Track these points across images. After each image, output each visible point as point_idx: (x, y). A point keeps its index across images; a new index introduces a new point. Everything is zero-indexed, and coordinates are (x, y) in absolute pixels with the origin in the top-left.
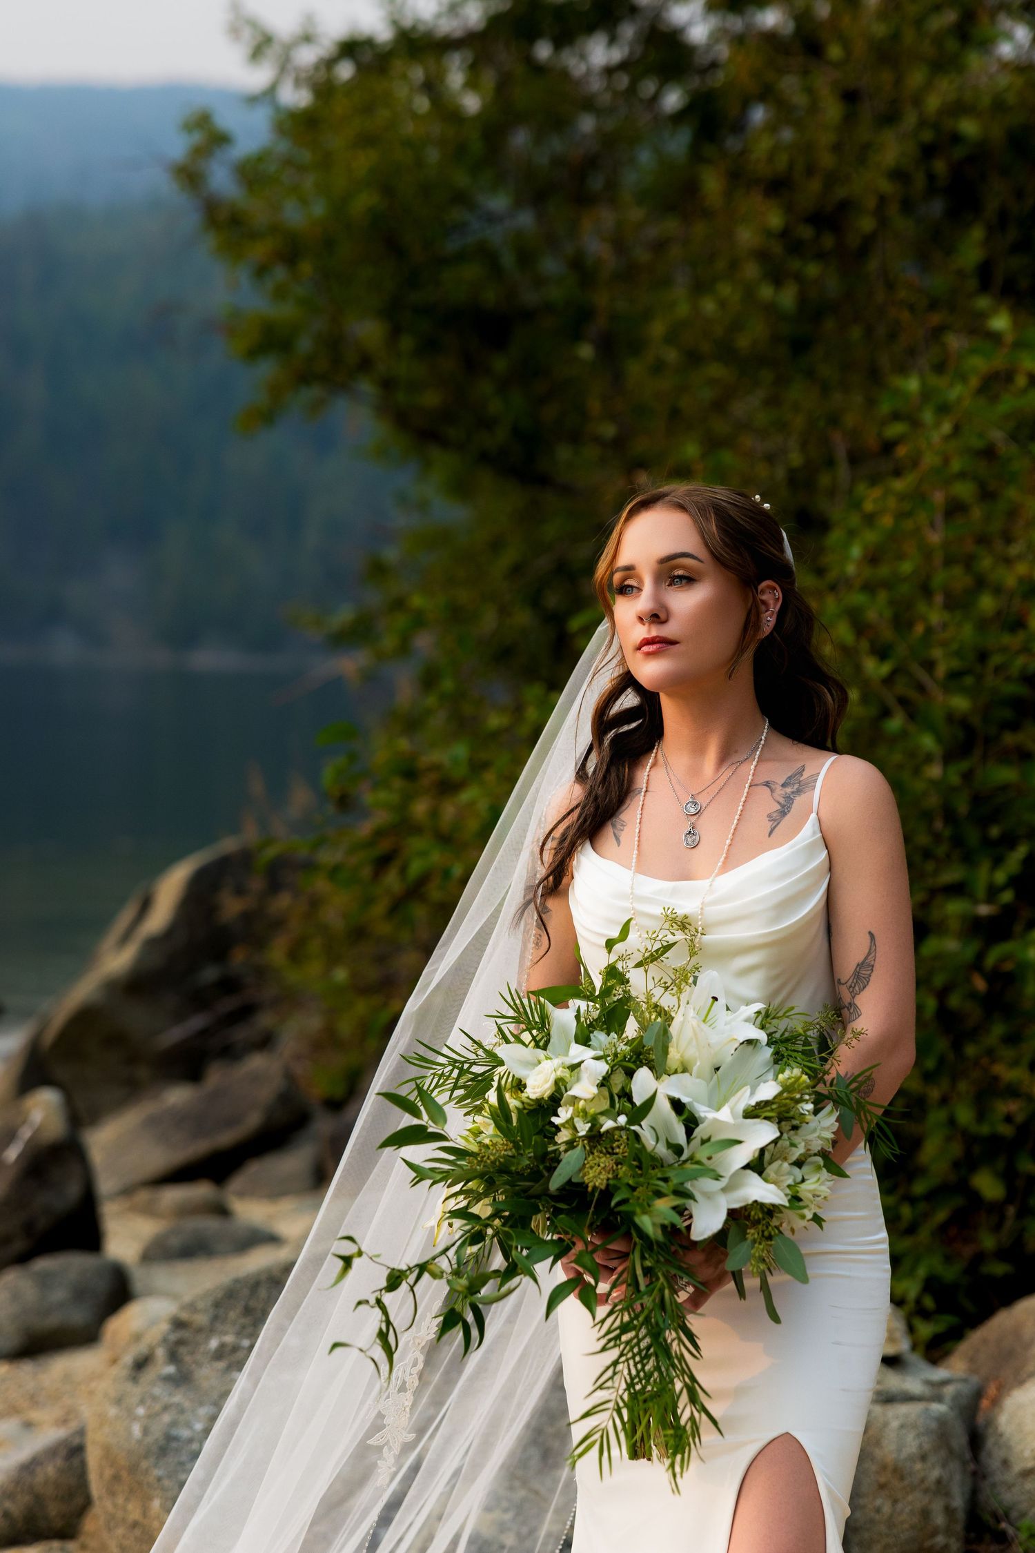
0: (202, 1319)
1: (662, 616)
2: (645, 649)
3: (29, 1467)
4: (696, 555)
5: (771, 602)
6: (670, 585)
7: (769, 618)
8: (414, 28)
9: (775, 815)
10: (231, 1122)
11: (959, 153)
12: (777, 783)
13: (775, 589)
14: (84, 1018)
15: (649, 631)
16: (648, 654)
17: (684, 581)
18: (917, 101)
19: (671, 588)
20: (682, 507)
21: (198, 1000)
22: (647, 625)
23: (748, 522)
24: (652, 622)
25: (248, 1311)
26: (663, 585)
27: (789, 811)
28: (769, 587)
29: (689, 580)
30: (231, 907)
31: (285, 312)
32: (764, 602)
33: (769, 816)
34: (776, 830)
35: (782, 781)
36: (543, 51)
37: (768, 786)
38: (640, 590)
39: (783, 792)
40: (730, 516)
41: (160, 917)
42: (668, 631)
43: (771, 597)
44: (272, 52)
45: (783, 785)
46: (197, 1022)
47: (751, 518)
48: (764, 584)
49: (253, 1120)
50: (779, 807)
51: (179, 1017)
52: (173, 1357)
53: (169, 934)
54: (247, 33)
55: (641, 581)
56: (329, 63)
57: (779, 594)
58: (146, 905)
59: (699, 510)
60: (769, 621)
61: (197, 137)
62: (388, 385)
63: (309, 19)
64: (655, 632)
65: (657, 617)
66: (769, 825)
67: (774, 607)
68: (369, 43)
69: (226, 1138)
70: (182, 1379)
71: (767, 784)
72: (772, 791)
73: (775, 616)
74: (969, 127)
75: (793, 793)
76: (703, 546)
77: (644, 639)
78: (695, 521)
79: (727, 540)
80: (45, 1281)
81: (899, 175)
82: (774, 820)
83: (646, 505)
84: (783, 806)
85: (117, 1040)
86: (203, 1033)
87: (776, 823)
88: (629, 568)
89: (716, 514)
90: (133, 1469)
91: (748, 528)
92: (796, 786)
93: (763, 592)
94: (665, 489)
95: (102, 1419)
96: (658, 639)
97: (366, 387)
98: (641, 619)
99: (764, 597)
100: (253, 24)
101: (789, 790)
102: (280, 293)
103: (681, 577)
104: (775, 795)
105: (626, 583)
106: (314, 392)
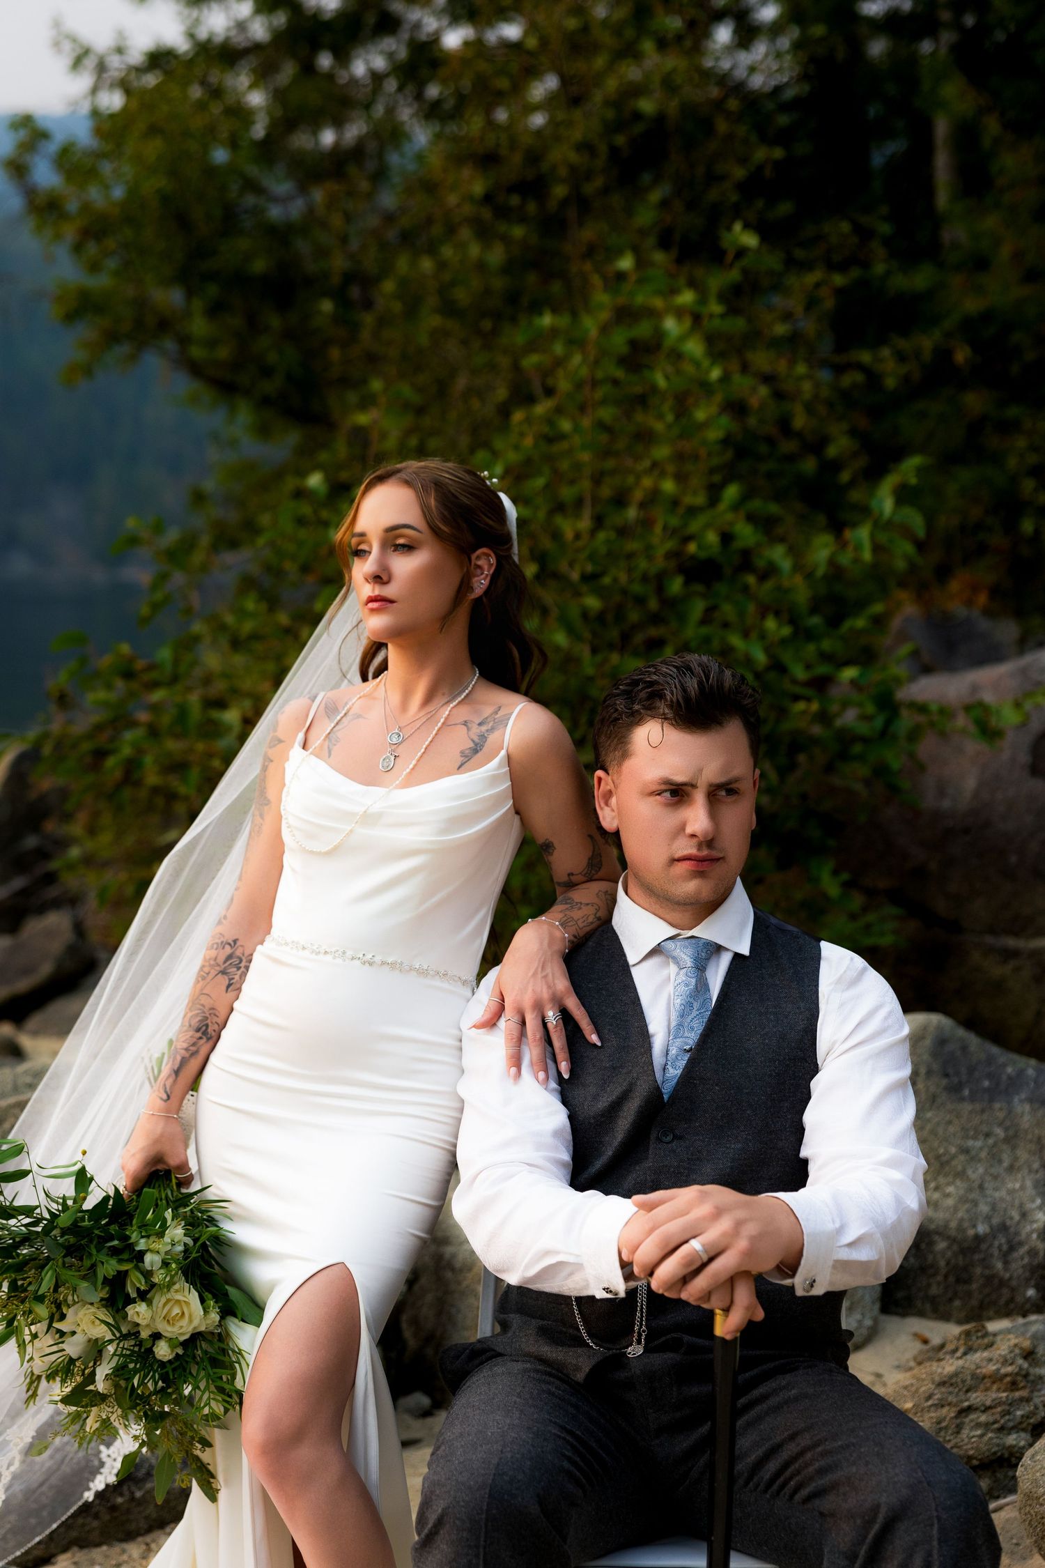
1: (385, 578)
2: (371, 605)
4: (416, 526)
5: (486, 567)
6: (394, 551)
7: (483, 581)
8: (209, 41)
9: (467, 752)
10: (27, 971)
12: (474, 722)
13: (490, 555)
15: (373, 590)
16: (372, 610)
17: (406, 549)
19: (395, 553)
20: (408, 483)
21: (21, 865)
22: (372, 584)
23: (468, 498)
24: (376, 582)
26: (389, 551)
27: (481, 750)
28: (485, 554)
29: (409, 548)
31: (101, 282)
32: (479, 567)
33: (462, 752)
34: (465, 765)
35: (478, 722)
36: (325, 61)
37: (465, 725)
38: (370, 553)
39: (478, 731)
40: (450, 491)
42: (389, 591)
43: (485, 562)
44: (90, 63)
45: (480, 724)
46: (18, 883)
47: (471, 494)
48: (479, 552)
49: (46, 970)
50: (472, 745)
54: (67, 46)
55: (371, 547)
56: (138, 72)
57: (493, 560)
59: (422, 487)
60: (481, 584)
61: (23, 134)
63: (121, 34)
64: (378, 590)
65: (379, 578)
66: (460, 760)
67: (488, 571)
69: (23, 985)
71: (465, 723)
72: (468, 729)
73: (489, 578)
75: (487, 731)
76: (423, 519)
77: (370, 597)
78: (418, 496)
79: (446, 513)
82: (466, 756)
83: (381, 479)
84: (476, 745)
86: (23, 893)
87: (467, 759)
88: (362, 535)
89: (436, 491)
91: (467, 502)
92: (491, 724)
93: (478, 558)
94: (399, 466)
96: (379, 598)
98: (367, 580)
99: (480, 563)
100: (74, 40)
101: (484, 728)
102: (94, 267)
103: (403, 546)
104: (471, 733)
105: (360, 548)
106: (125, 349)
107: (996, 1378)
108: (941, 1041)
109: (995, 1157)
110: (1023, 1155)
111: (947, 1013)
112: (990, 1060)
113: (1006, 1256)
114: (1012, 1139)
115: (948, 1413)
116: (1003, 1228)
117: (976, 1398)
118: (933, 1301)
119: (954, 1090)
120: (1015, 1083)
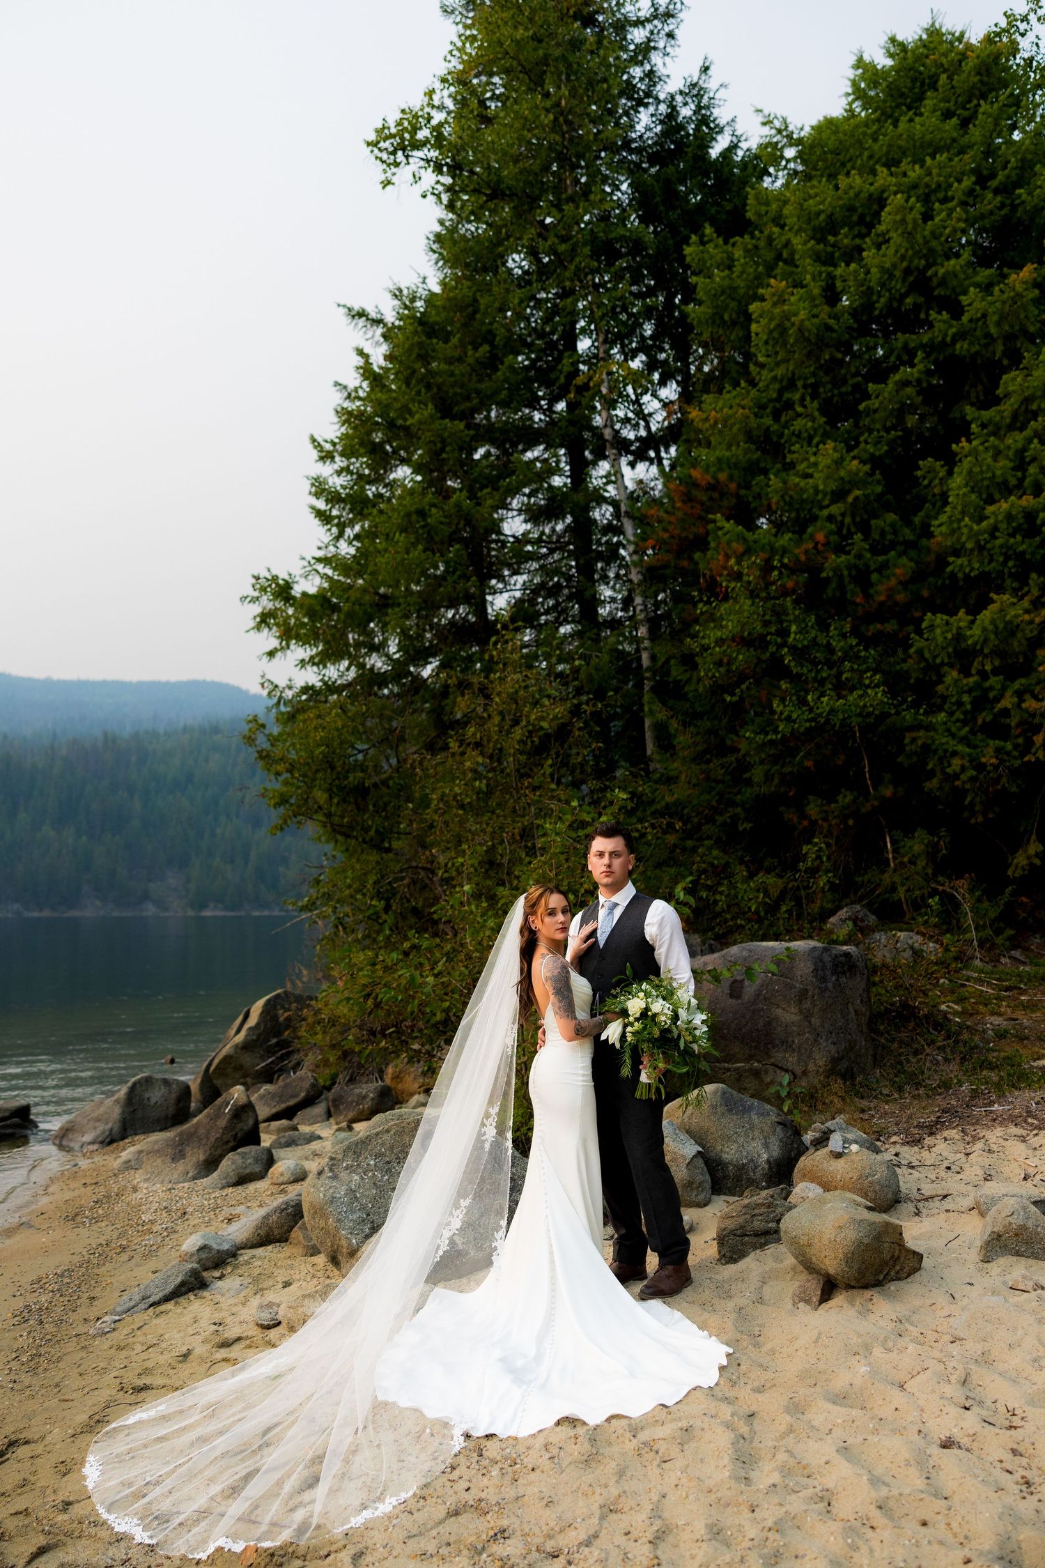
0: (340, 1156)
3: (266, 1217)
8: (329, 683)
11: (541, 733)
14: (227, 1059)
18: (528, 717)
21: (270, 1051)
25: (355, 1153)
30: (283, 1016)
31: (287, 789)
41: (253, 1020)
44: (277, 693)
46: (270, 1060)
51: (263, 1059)
52: (331, 1170)
53: (258, 1024)
54: (267, 686)
56: (298, 695)
58: (247, 1016)
61: (252, 725)
62: (329, 815)
63: (290, 680)
68: (313, 687)
69: (292, 1102)
70: (335, 1177)
74: (545, 724)
80: (243, 1156)
81: (520, 742)
85: (240, 1068)
86: (273, 1064)
90: (321, 1209)
95: (308, 1192)
97: (320, 817)
100: (269, 682)
102: (286, 783)
106: (299, 819)
107: (762, 1204)
108: (724, 1093)
109: (747, 1135)
110: (756, 1133)
111: (723, 1082)
112: (741, 1100)
113: (754, 1171)
114: (752, 1128)
115: (748, 1216)
116: (752, 1160)
117: (756, 1211)
118: (729, 1188)
119: (730, 1111)
120: (751, 1108)
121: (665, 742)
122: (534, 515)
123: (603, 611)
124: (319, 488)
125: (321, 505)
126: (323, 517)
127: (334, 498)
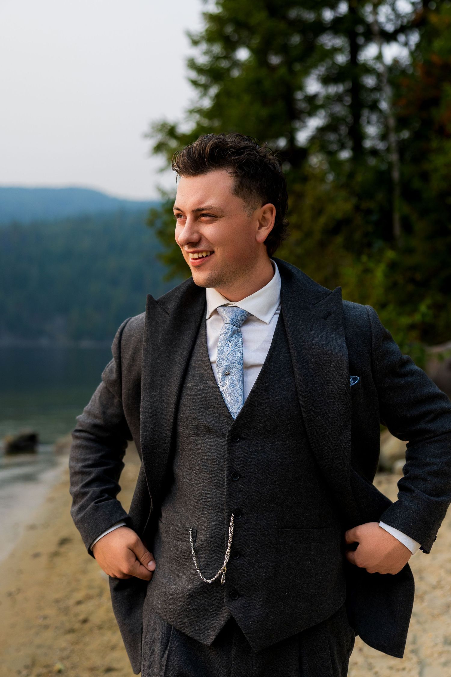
121: (407, 227)
122: (325, 81)
123: (368, 144)
124: (192, 64)
125: (193, 75)
126: (195, 83)
127: (200, 70)
